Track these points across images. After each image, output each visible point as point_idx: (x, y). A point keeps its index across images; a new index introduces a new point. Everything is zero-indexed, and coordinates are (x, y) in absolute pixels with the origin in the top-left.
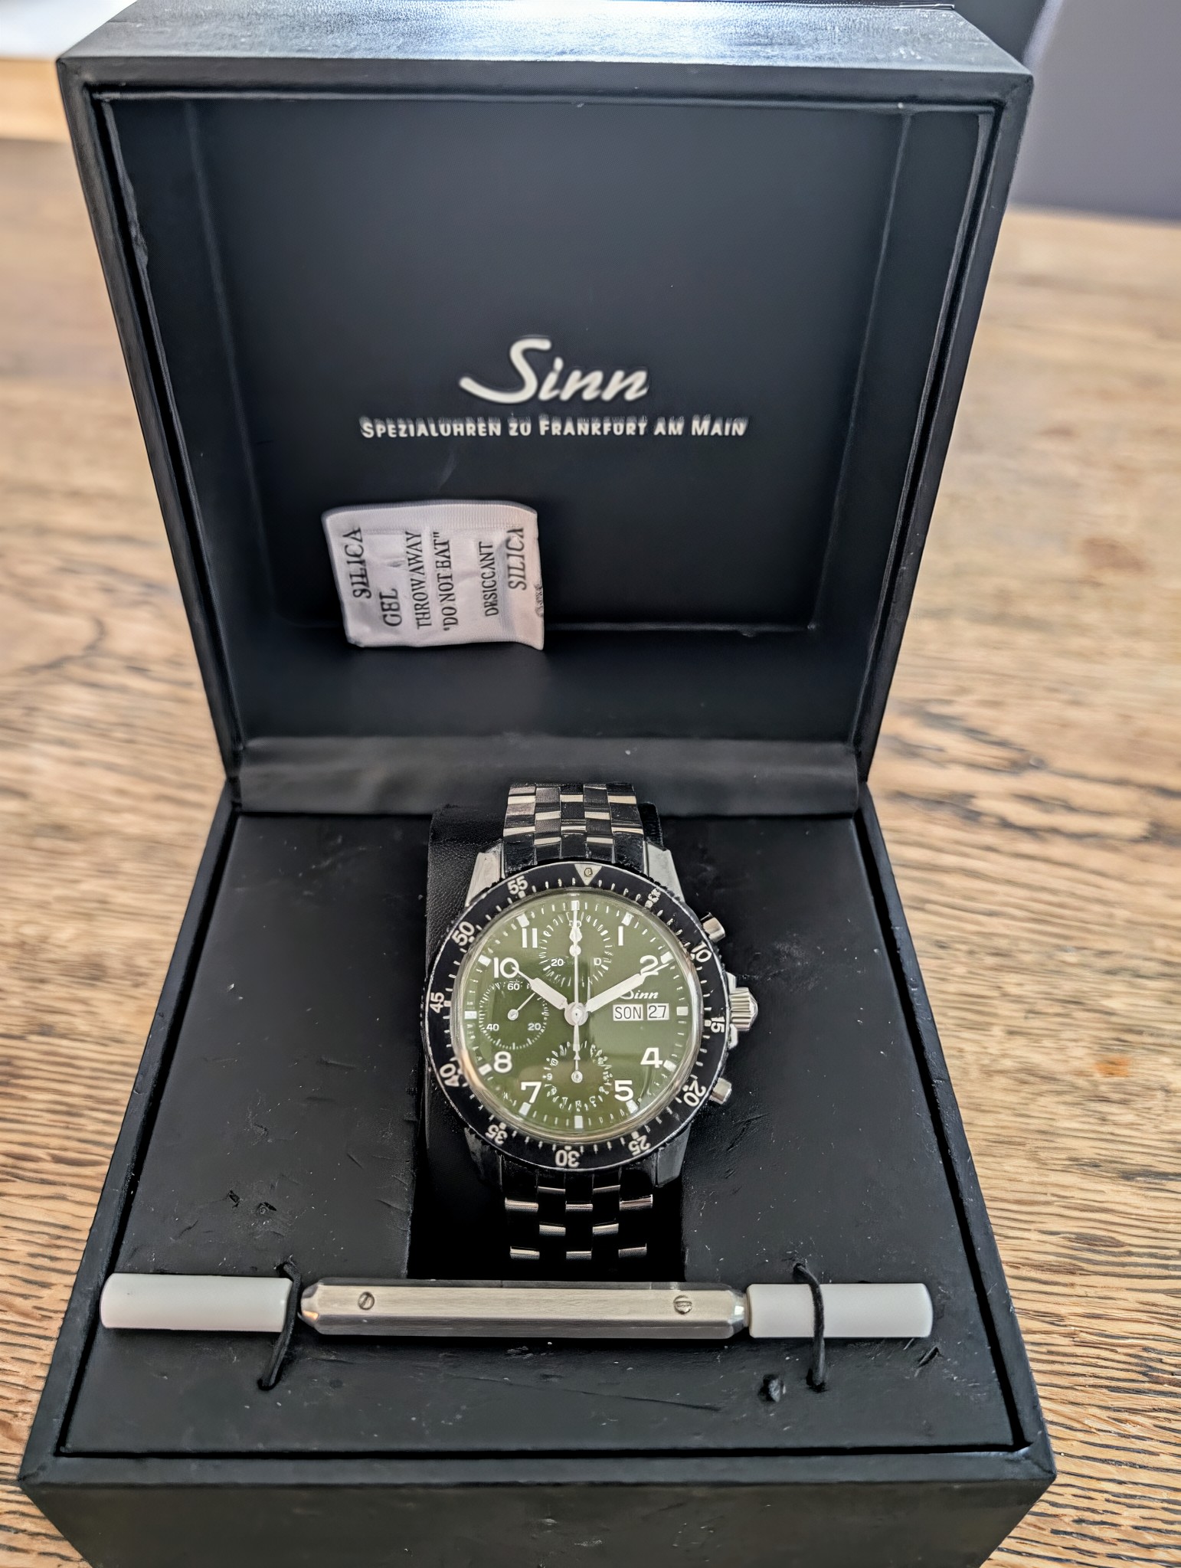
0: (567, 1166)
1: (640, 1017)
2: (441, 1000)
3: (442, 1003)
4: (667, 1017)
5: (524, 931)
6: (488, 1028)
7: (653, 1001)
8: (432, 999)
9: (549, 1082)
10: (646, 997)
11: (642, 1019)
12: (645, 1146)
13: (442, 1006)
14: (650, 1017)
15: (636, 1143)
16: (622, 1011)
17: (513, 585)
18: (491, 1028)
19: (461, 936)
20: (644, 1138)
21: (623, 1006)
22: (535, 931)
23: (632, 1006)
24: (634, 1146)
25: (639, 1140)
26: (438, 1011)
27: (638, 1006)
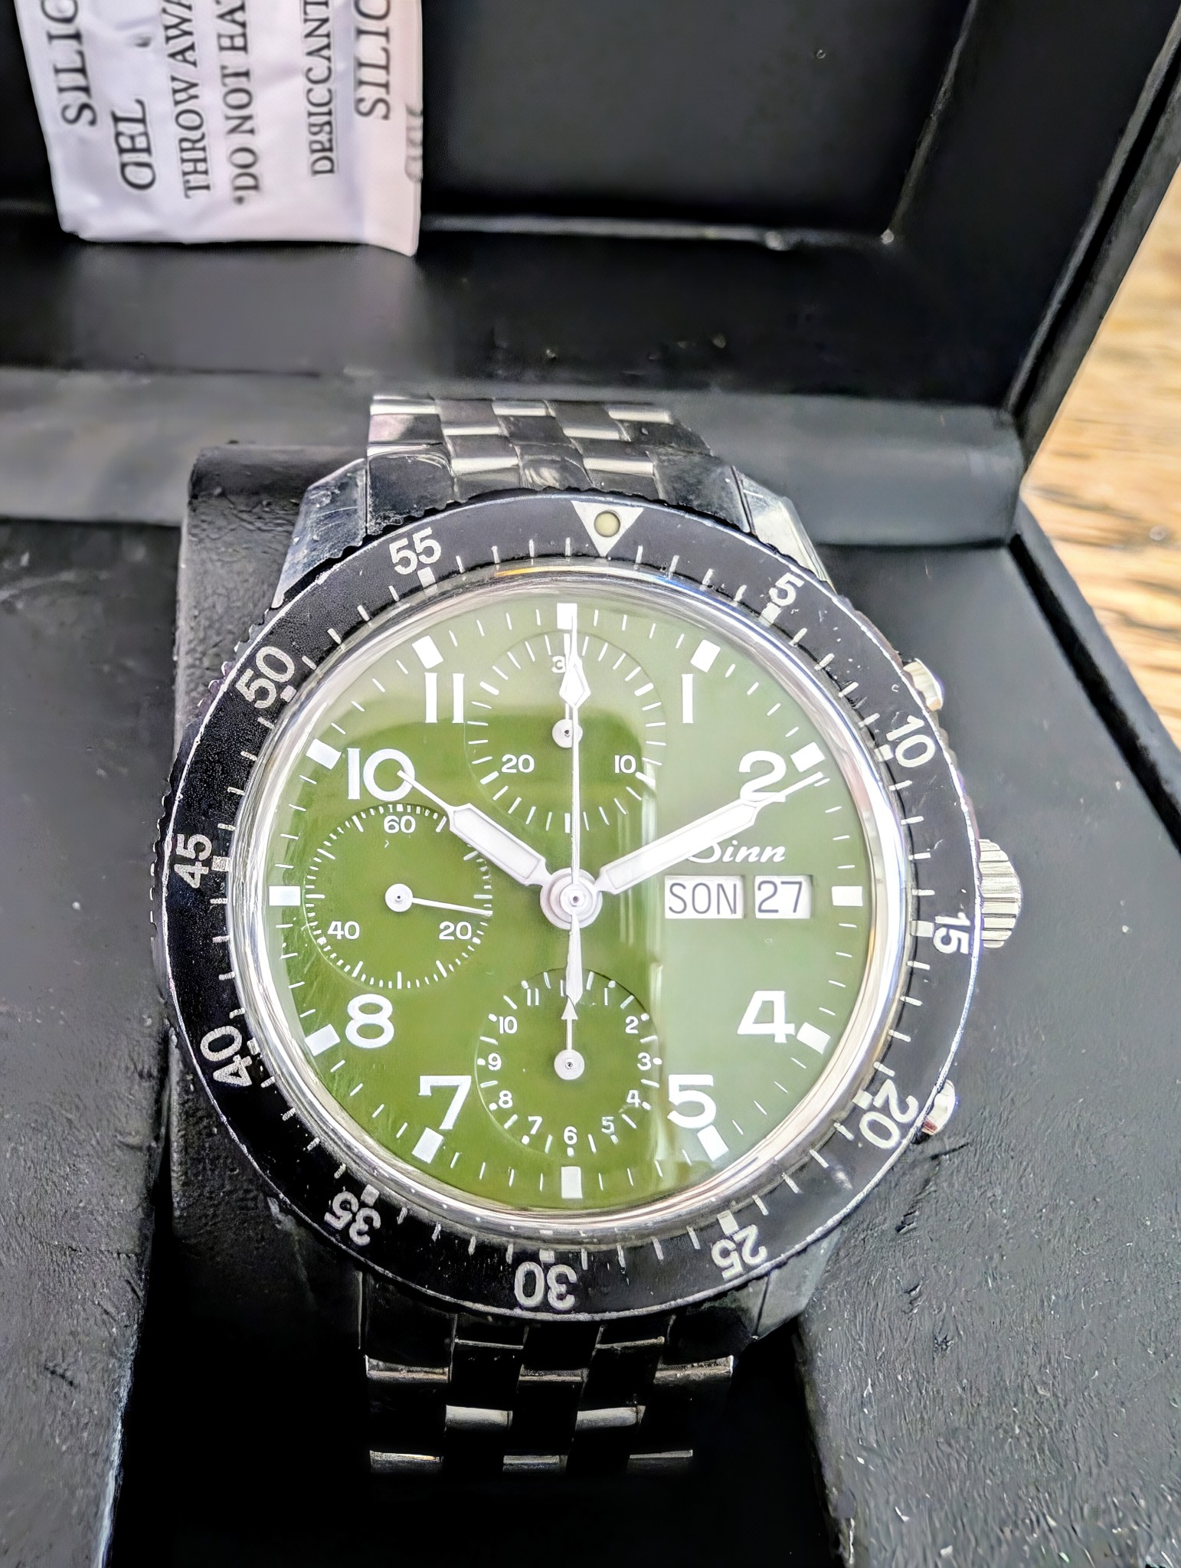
0: (545, 1306)
1: (734, 911)
2: (203, 856)
3: (207, 863)
4: (803, 912)
5: (431, 680)
6: (330, 931)
7: (771, 868)
8: (180, 851)
9: (493, 1075)
10: (752, 859)
11: (739, 915)
12: (754, 1252)
13: (205, 871)
14: (760, 910)
15: (730, 1245)
16: (686, 894)
17: (365, 107)
18: (339, 933)
19: (260, 682)
20: (752, 1232)
21: (690, 881)
22: (458, 679)
23: (713, 882)
24: (725, 1253)
25: (738, 1238)
26: (195, 884)
27: (730, 883)
